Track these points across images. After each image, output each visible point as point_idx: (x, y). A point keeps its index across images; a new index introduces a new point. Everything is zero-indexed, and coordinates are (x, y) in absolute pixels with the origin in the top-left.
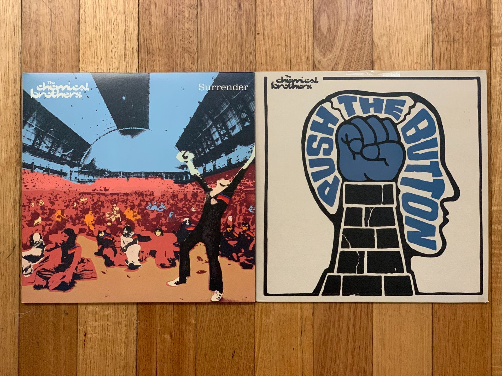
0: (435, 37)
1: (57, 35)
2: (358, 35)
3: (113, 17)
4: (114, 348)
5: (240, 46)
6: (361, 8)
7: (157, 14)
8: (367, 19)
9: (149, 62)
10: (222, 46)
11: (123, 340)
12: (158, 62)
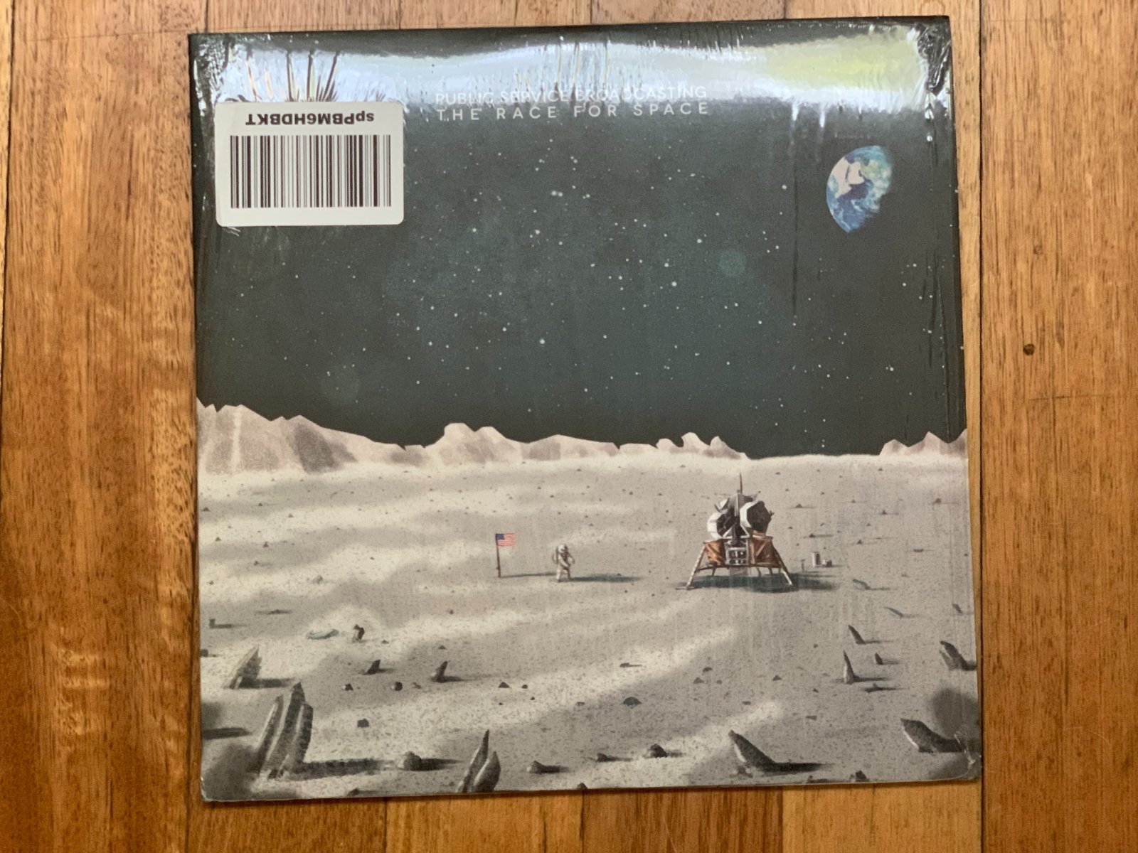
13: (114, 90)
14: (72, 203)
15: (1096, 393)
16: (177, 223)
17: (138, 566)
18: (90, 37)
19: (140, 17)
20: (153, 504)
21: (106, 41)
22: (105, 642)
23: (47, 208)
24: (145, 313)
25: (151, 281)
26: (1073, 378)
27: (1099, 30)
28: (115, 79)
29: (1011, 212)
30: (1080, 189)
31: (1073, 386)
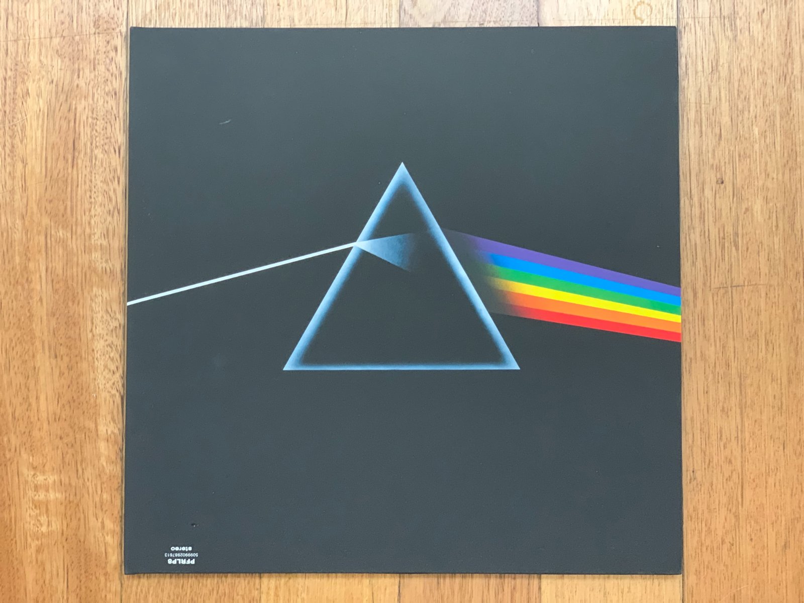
13: (62, 76)
14: (34, 157)
15: (762, 282)
16: (108, 169)
17: (84, 413)
18: (45, 38)
19: (80, 23)
20: (94, 369)
21: (56, 41)
22: (62, 466)
23: (16, 160)
24: (86, 234)
25: (90, 211)
26: (745, 272)
27: (762, 24)
28: (63, 68)
29: (700, 154)
30: (750, 137)
31: (745, 278)
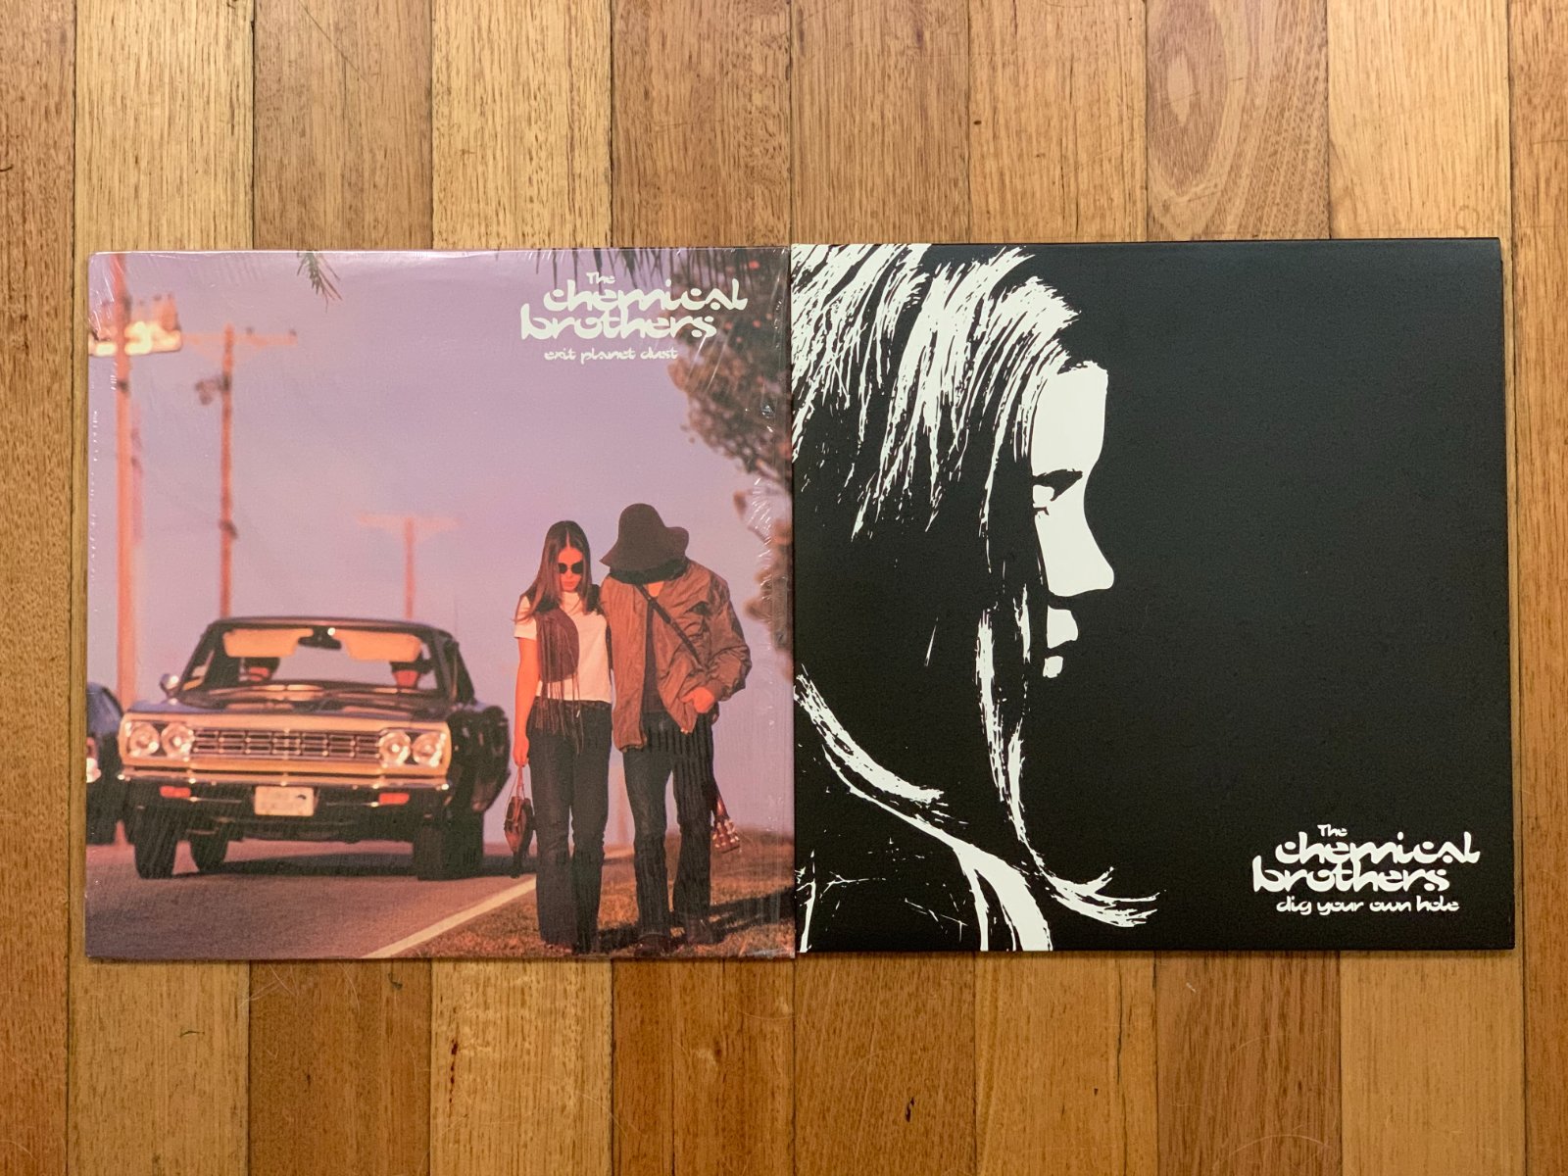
0: (1520, 131)
1: (364, 131)
2: (1284, 122)
3: (532, 74)
4: (544, 1091)
5: (922, 157)
6: (1291, 41)
7: (669, 66)
8: (1312, 74)
9: (643, 211)
10: (867, 160)
11: (571, 1066)
12: (671, 214)
